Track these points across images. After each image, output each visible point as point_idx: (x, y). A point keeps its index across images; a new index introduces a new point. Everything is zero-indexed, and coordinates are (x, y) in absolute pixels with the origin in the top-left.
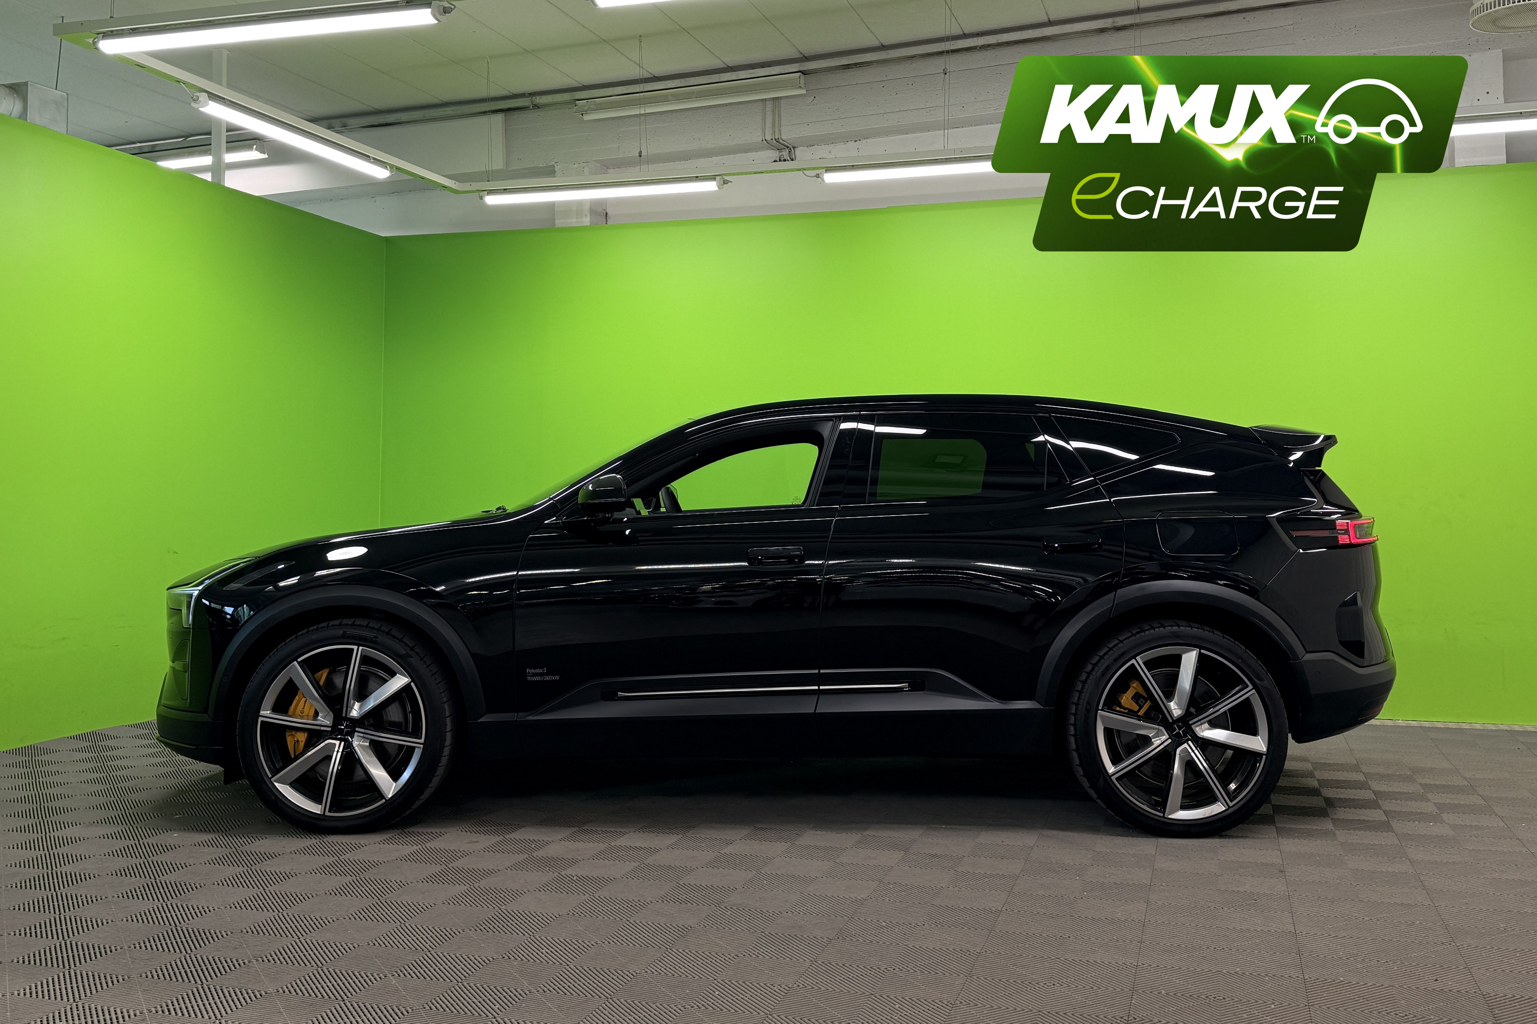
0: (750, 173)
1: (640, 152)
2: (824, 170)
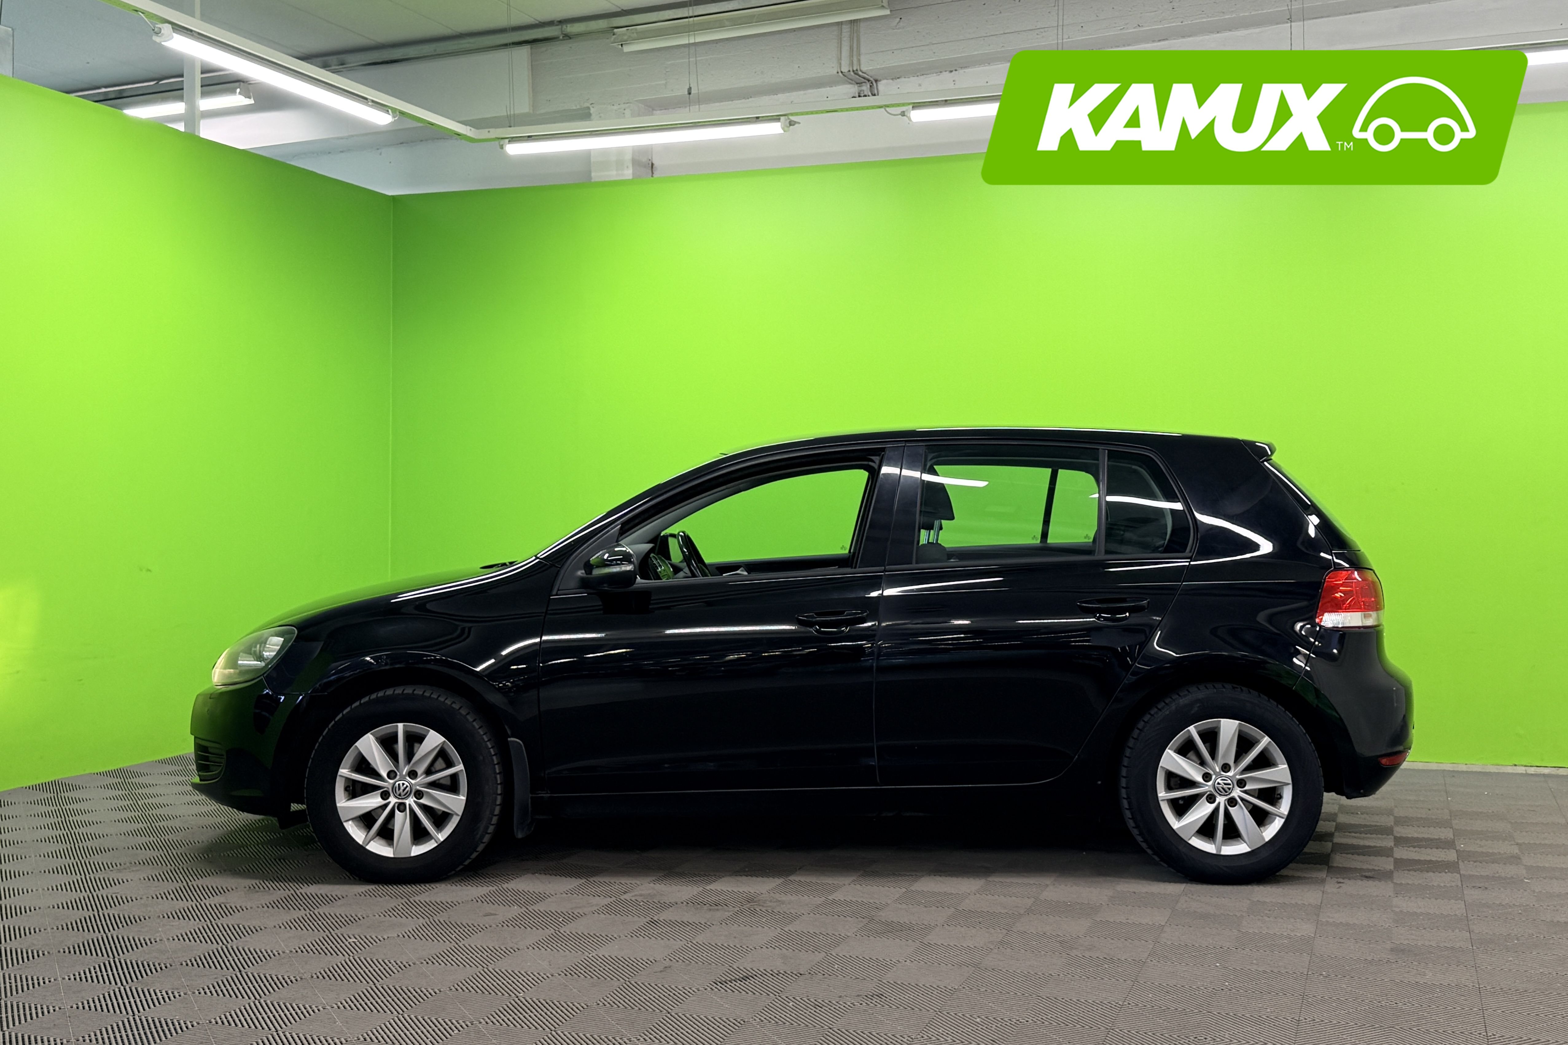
0: (822, 112)
1: (690, 89)
2: (911, 106)
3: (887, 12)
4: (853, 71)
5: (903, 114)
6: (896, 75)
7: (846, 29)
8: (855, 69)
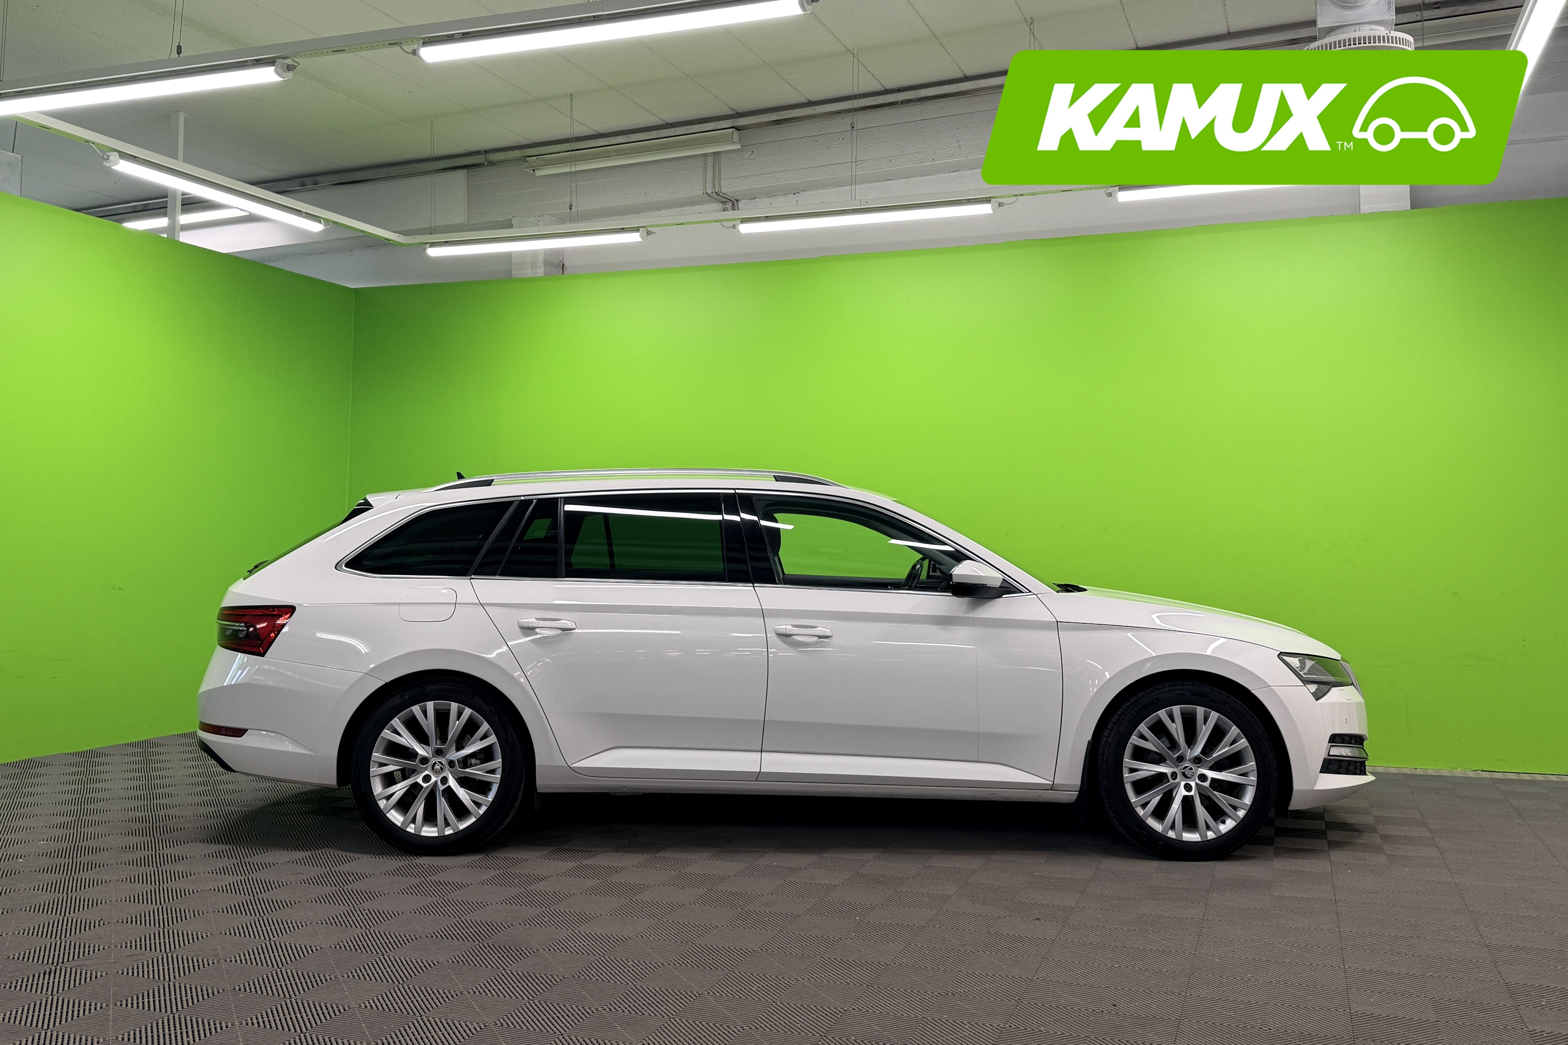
0: (672, 225)
1: (571, 205)
2: (740, 221)
3: (739, 147)
4: (716, 193)
5: (734, 227)
6: (752, 197)
7: (710, 159)
8: (717, 191)
